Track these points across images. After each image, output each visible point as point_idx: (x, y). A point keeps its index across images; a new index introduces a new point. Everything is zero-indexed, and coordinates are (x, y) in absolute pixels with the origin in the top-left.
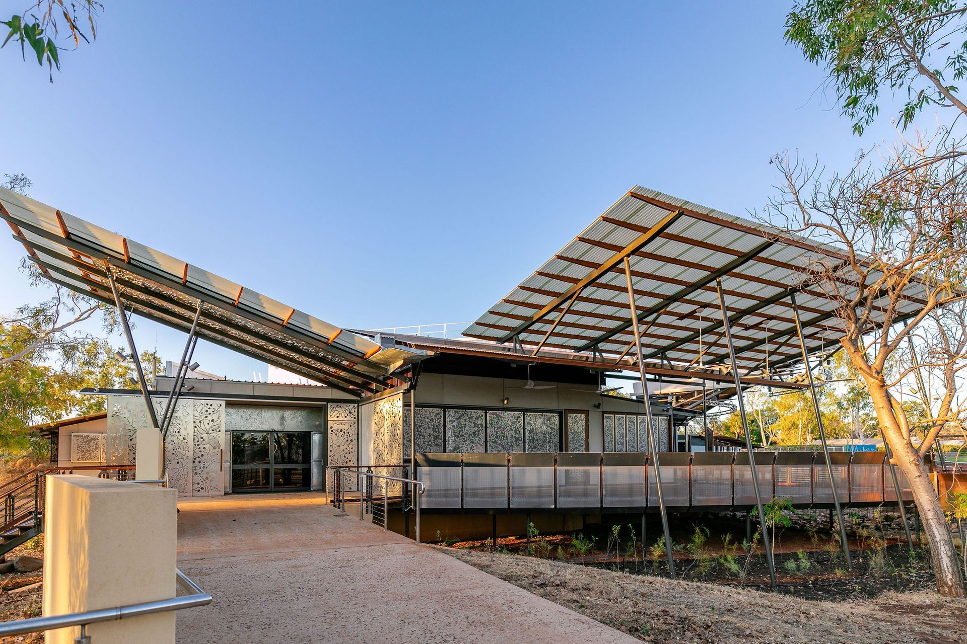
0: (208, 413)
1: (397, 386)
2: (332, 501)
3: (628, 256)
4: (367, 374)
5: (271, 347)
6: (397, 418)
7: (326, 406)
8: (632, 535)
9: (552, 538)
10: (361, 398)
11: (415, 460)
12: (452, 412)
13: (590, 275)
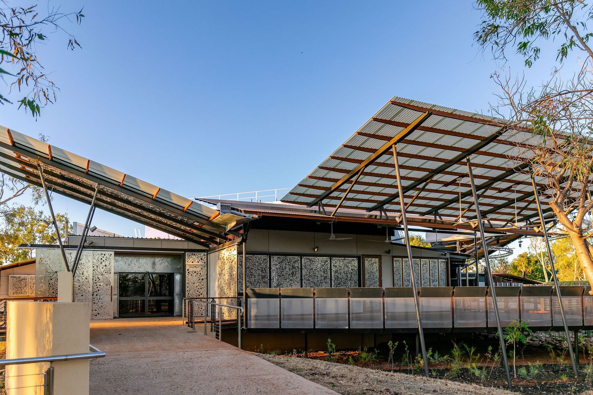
0: (102, 260)
1: (234, 239)
2: (187, 323)
3: (395, 144)
4: (212, 231)
5: (145, 213)
6: (234, 263)
7: (184, 255)
8: (406, 349)
9: (352, 353)
10: (209, 248)
11: (246, 294)
12: (276, 258)
13: (369, 157)
